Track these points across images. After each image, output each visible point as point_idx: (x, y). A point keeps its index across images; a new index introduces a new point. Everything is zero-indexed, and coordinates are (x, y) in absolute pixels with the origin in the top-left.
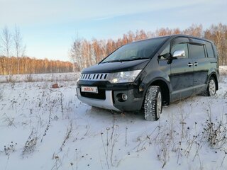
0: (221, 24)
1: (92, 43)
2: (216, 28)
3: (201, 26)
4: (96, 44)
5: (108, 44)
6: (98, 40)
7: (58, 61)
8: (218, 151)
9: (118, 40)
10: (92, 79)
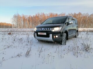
0: (71, 13)
1: (22, 16)
2: (70, 15)
3: (65, 13)
4: (24, 17)
5: (29, 17)
6: (25, 15)
7: (5, 23)
8: (90, 52)
9: (34, 16)
10: (43, 30)
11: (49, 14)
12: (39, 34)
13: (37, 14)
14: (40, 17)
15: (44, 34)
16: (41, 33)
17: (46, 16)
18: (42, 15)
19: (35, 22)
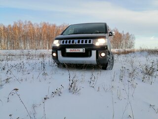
9: (9, 26)
10: (77, 43)
11: (41, 24)
12: (68, 50)
13: (17, 22)
14: (23, 29)
15: (78, 51)
16: (72, 49)
17: (35, 27)
18: (28, 26)
19: (14, 38)
